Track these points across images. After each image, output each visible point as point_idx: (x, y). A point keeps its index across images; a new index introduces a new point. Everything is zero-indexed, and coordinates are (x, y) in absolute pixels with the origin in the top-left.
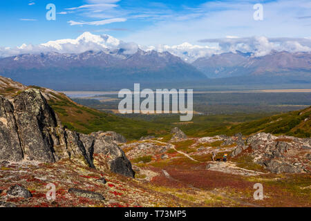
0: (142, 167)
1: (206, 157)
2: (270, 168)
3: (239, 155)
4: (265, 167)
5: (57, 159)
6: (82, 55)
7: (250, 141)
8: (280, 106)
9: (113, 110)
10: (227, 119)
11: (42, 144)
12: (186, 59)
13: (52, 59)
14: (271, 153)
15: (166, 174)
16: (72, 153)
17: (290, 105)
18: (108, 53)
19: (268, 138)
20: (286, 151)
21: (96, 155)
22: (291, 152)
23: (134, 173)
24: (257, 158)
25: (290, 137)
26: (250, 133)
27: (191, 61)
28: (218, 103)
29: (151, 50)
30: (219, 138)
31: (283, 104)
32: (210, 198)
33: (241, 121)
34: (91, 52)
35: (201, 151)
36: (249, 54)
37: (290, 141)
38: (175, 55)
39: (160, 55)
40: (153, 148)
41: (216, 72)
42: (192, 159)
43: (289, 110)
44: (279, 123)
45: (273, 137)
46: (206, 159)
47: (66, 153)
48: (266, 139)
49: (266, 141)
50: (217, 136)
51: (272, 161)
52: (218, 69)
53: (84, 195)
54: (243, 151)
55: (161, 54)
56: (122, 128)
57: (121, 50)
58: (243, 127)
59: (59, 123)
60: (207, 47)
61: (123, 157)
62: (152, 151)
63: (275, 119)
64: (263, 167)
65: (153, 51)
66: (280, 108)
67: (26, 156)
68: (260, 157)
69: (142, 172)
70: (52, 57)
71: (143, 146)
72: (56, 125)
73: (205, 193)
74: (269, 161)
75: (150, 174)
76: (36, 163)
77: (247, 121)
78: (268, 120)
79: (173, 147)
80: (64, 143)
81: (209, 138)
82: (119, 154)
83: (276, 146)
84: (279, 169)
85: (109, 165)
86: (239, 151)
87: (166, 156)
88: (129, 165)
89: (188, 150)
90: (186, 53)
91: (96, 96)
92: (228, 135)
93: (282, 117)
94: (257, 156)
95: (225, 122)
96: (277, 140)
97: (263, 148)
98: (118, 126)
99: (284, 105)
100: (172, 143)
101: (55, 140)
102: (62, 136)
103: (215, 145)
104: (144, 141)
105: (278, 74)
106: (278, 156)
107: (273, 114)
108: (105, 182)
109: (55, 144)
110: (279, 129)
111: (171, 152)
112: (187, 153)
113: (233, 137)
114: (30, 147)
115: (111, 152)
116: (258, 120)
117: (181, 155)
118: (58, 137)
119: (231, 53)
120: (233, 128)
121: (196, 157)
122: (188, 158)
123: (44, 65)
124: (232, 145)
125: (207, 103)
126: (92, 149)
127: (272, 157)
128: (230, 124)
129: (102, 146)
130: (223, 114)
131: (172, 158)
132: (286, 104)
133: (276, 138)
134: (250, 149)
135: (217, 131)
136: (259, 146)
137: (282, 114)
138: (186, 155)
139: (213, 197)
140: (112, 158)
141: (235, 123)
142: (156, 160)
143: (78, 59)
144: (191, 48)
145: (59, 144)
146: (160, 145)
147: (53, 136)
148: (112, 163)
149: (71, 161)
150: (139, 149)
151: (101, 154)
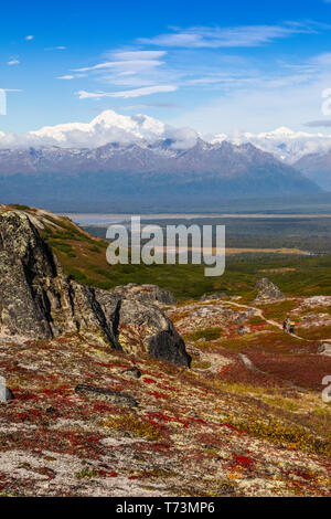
0: (205, 349)
1: (317, 331)
5: (56, 333)
6: (100, 150)
11: (31, 307)
12: (283, 158)
13: (49, 158)
15: (247, 361)
16: (83, 323)
18: (145, 147)
21: (124, 326)
23: (189, 359)
27: (292, 161)
29: (220, 141)
32: (324, 406)
34: (115, 145)
35: (310, 320)
38: (263, 150)
39: (235, 150)
40: (224, 315)
46: (318, 335)
47: (71, 324)
53: (102, 398)
55: (238, 147)
56: (170, 278)
57: (169, 142)
59: (59, 270)
61: (171, 331)
62: (221, 318)
65: (225, 142)
67: (3, 328)
69: (204, 357)
70: (49, 155)
71: (205, 310)
72: (55, 275)
75: (218, 362)
76: (21, 339)
79: (259, 313)
80: (68, 306)
81: (324, 298)
82: (164, 325)
85: (146, 345)
87: (247, 329)
88: (180, 344)
90: (282, 146)
98: (162, 275)
100: (258, 307)
101: (53, 301)
104: (207, 301)
108: (139, 375)
109: (53, 306)
111: (256, 322)
114: (11, 313)
115: (150, 322)
117: (273, 328)
118: (58, 296)
121: (300, 332)
122: (285, 334)
123: (35, 168)
125: (320, 235)
126: (116, 316)
129: (133, 312)
131: (257, 333)
140: (151, 332)
142: (229, 337)
143: (94, 157)
144: (292, 137)
145: (59, 306)
146: (236, 310)
147: (49, 294)
148: (152, 342)
149: (80, 337)
150: (199, 316)
151: (131, 325)
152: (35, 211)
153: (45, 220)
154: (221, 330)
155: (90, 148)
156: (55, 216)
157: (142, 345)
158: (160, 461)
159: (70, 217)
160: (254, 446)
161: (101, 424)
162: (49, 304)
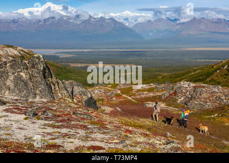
0: (102, 105)
1: (143, 99)
2: (189, 107)
3: (167, 98)
4: (186, 106)
5: (56, 98)
6: (45, 20)
7: (175, 87)
8: (199, 60)
9: (70, 64)
10: (159, 71)
11: (47, 89)
12: (127, 24)
13: (22, 24)
14: (190, 96)
15: (119, 109)
16: (63, 94)
17: (207, 60)
18: (66, 19)
19: (188, 85)
20: (201, 95)
21: (75, 96)
22: (204, 95)
23: (98, 108)
24: (181, 100)
25: (204, 85)
26: (176, 82)
27: (131, 26)
28: (152, 58)
29: (99, 16)
30: (153, 85)
31: (201, 59)
32: (148, 123)
33: (169, 72)
34: (53, 18)
35: (140, 95)
36: (176, 20)
37: (204, 87)
38: (119, 21)
39: (107, 21)
40: (105, 93)
41: (151, 34)
42: (133, 100)
43: (206, 64)
44: (198, 74)
45: (192, 85)
46: (144, 100)
47: (60, 95)
48: (187, 86)
49: (187, 88)
50: (152, 84)
51: (191, 101)
52: (152, 32)
53: (82, 116)
54: (170, 95)
55: (107, 19)
57: (78, 16)
58: (171, 77)
59: (53, 75)
60: (143, 14)
61: (91, 98)
62: (103, 95)
63: (195, 71)
64: (184, 106)
65: (102, 17)
66: (199, 62)
67: (38, 96)
68: (182, 99)
69: (103, 108)
70: (22, 22)
71: (96, 91)
72: (52, 77)
73: (145, 120)
74: (189, 102)
75: (108, 109)
76: (45, 100)
77: (174, 73)
78: (190, 72)
79: (119, 92)
80: (58, 89)
81: (145, 85)
82: (89, 96)
83: (194, 91)
84: (196, 107)
85: (84, 103)
86: (167, 94)
87: (114, 99)
88: (95, 103)
89: (130, 94)
90: (127, 19)
91: (57, 53)
92: (160, 83)
93: (201, 69)
94: (180, 98)
95: (157, 73)
96: (195, 87)
97: (184, 93)
99: (203, 60)
100: (118, 89)
101: (53, 87)
102: (56, 84)
103: (150, 90)
104: (97, 87)
105: (198, 36)
106: (195, 98)
107: (193, 67)
108: (88, 111)
109: (53, 89)
110: (198, 79)
111: (118, 96)
112: (130, 96)
113: (163, 85)
114: (40, 91)
115: (84, 94)
116: (181, 72)
117: (125, 98)
118: (54, 85)
119: (162, 19)
120: (163, 78)
121: (136, 99)
122: (130, 100)
123: (15, 29)
124: (162, 91)
125: (143, 58)
126: (72, 92)
127: (191, 99)
128: (161, 75)
129: (78, 91)
130: (156, 67)
131: (118, 100)
132: (204, 59)
133: (195, 85)
134: (175, 93)
135: (151, 80)
136: (182, 91)
137: (201, 67)
138: (129, 98)
139: (150, 122)
140: (85, 98)
141: (165, 74)
142: (107, 102)
143: (42, 23)
144: (131, 15)
145: (55, 89)
146: (109, 91)
147: (51, 84)
148: (86, 102)
149: (64, 99)
150: (94, 93)
151: (78, 96)
152: (17, 48)
153: (21, 52)
154: (103, 99)
155: (41, 19)
156: (26, 50)
157: (82, 103)
158: (106, 131)
159: (33, 50)
160: (130, 128)
161: (85, 123)
162: (51, 88)
